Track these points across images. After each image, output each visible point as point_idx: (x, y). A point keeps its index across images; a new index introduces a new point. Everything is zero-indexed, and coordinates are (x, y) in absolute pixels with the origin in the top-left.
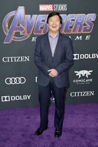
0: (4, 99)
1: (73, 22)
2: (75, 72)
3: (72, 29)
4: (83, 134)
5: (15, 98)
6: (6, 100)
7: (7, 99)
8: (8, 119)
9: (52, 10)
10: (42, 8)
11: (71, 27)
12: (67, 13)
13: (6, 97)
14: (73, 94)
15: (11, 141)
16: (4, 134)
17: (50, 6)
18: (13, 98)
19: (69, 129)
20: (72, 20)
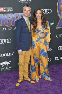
1: (17, 18)
4: (27, 89)
9: (3, 11)
12: (13, 13)
20: (16, 17)
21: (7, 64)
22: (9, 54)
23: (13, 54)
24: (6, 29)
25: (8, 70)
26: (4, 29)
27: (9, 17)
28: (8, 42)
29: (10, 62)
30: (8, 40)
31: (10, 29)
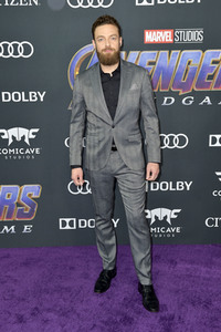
0: (64, 224)
1: (216, 66)
2: (218, 174)
3: (214, 82)
5: (87, 223)
6: (68, 227)
7: (71, 224)
8: (72, 268)
9: (171, 40)
10: (151, 37)
11: (211, 77)
12: (203, 47)
13: (68, 220)
14: (211, 222)
15: (78, 315)
16: (64, 299)
17: (166, 33)
18: (83, 223)
19: (203, 299)
20: (214, 62)
21: (166, 217)
22: (174, 186)
23: (188, 187)
24: (173, 100)
25: (169, 236)
26: (169, 101)
27: (189, 63)
28: (176, 145)
29: (179, 211)
30: (176, 137)
31: (187, 101)
